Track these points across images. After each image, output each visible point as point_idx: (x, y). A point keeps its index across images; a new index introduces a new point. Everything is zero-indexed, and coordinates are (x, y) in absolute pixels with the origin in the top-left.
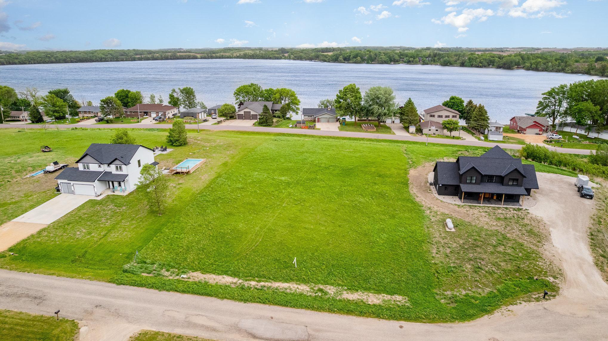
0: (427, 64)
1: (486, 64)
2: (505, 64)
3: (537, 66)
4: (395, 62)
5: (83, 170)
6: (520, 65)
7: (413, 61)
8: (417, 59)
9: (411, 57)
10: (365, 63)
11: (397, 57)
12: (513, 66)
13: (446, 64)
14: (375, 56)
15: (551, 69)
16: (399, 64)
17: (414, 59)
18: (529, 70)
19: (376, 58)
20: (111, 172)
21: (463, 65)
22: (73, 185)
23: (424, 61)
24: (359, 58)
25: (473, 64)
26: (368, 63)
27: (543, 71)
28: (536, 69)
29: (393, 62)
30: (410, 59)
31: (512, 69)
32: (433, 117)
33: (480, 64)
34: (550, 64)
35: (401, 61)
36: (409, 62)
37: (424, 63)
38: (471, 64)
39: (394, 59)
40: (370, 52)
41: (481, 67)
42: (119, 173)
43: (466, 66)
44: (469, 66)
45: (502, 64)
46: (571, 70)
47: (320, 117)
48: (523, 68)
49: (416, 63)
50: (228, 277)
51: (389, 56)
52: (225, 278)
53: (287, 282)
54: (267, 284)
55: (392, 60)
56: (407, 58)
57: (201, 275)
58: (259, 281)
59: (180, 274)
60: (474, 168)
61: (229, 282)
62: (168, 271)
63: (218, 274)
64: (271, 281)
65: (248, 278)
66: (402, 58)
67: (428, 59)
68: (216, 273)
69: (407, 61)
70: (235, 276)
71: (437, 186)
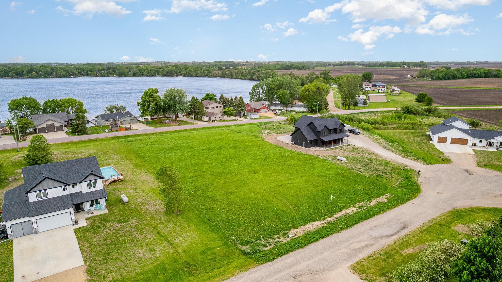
0: (105, 76)
1: (153, 74)
2: (167, 73)
3: (190, 73)
4: (74, 76)
5: (36, 200)
6: (178, 73)
7: (91, 74)
8: (94, 72)
10: (42, 78)
11: (74, 71)
12: (173, 74)
13: (121, 75)
14: (52, 71)
15: (200, 75)
16: (78, 77)
17: (92, 72)
18: (186, 76)
19: (53, 73)
20: (82, 192)
21: (135, 75)
22: (36, 222)
23: (102, 73)
24: (34, 73)
25: (143, 74)
26: (45, 77)
27: (195, 76)
28: (191, 76)
29: (72, 76)
30: (89, 72)
31: (173, 76)
33: (149, 74)
34: (199, 72)
35: (79, 75)
36: (87, 75)
37: (102, 76)
38: (141, 75)
39: (73, 73)
40: (45, 67)
41: (150, 76)
42: (93, 189)
43: (138, 76)
44: (140, 76)
45: (165, 73)
46: (213, 75)
48: (181, 75)
49: (94, 76)
50: (312, 223)
51: (67, 70)
52: (313, 225)
53: (342, 211)
54: (335, 216)
55: (71, 74)
56: (85, 71)
57: (297, 230)
58: (330, 217)
59: (285, 236)
60: (326, 126)
61: (319, 225)
62: (275, 239)
63: (305, 225)
64: (335, 214)
65: (322, 218)
66: (79, 72)
67: (103, 71)
68: (303, 224)
69: (85, 74)
70: (315, 220)
71: (304, 143)
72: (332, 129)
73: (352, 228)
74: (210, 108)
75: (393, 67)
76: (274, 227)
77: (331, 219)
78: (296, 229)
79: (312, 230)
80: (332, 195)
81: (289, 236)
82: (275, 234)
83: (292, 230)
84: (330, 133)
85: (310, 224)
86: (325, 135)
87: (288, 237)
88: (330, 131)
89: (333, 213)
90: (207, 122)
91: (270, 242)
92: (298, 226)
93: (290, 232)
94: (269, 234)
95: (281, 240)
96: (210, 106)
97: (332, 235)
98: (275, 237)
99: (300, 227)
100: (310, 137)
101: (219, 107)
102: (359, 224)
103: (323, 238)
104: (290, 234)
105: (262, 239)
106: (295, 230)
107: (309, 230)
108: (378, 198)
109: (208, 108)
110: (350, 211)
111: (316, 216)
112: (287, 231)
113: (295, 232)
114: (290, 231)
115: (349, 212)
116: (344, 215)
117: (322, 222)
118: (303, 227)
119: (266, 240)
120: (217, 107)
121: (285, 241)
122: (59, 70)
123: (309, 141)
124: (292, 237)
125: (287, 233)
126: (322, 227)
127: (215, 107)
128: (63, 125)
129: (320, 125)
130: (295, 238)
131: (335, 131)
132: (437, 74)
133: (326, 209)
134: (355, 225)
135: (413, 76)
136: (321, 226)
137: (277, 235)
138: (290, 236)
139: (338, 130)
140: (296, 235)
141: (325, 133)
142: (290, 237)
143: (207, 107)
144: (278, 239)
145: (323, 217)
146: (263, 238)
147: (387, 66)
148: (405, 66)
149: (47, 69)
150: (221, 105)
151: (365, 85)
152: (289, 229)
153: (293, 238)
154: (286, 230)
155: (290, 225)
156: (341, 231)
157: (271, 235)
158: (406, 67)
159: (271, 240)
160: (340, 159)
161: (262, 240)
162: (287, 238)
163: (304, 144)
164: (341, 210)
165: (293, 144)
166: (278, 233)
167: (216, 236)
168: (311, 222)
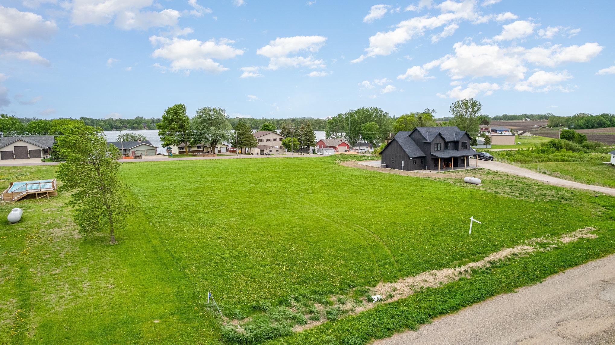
0: (153, 129)
4: (117, 129)
7: (137, 127)
8: (141, 125)
9: (135, 123)
11: (118, 124)
16: (121, 130)
17: (138, 125)
23: (150, 126)
30: (134, 125)
32: (262, 141)
35: (124, 128)
36: (133, 128)
37: (150, 129)
39: (116, 126)
47: (135, 150)
49: (141, 129)
50: (432, 272)
51: (110, 123)
52: (435, 274)
53: (500, 250)
54: (488, 259)
55: (114, 127)
56: (131, 124)
57: (394, 285)
58: (474, 261)
59: (360, 299)
60: (440, 134)
61: (451, 276)
62: (331, 304)
63: (413, 274)
64: (484, 255)
65: (456, 263)
66: (123, 125)
67: (152, 124)
68: (409, 273)
69: (130, 127)
70: (440, 266)
71: (403, 162)
72: (450, 142)
73: (543, 283)
74: (265, 140)
75: (512, 120)
76: (332, 276)
77: (480, 264)
78: (391, 282)
79: (435, 287)
80: (472, 219)
81: (373, 297)
82: (332, 293)
83: (380, 284)
84: (447, 149)
85: (427, 273)
86: (439, 149)
87: (370, 300)
88: (447, 145)
89: (480, 253)
90: (258, 155)
91: (314, 310)
92: (395, 277)
93: (376, 289)
94: (315, 292)
95: (348, 306)
96: (265, 138)
97: (493, 297)
98: (333, 299)
99: (401, 280)
100: (413, 151)
101: (278, 140)
102: (556, 275)
103: (471, 302)
104: (375, 294)
105: (294, 303)
106: (389, 285)
107: (425, 286)
108: (574, 233)
109: (262, 140)
110: (520, 252)
111: (442, 258)
112: (367, 287)
113: (390, 290)
114: (374, 286)
115: (520, 254)
116: (507, 257)
117: (458, 270)
118: (410, 280)
119: (306, 305)
120: (275, 140)
121: (359, 310)
122: (101, 122)
123: (411, 159)
124: (381, 300)
125: (366, 292)
126: (461, 280)
127: (272, 140)
128: (41, 150)
129: (430, 133)
130: (389, 304)
131: (455, 145)
132: (576, 121)
133: (462, 246)
134: (548, 278)
135: (541, 126)
136: (457, 278)
137: (337, 293)
138: (375, 298)
139: (460, 145)
140: (391, 296)
141: (439, 146)
142: (376, 300)
143: (261, 138)
144: (341, 306)
145: (459, 259)
146: (296, 299)
147: (504, 119)
148: (527, 119)
149: (88, 121)
150: (281, 137)
151: (482, 129)
152: (373, 283)
153: (383, 303)
154: (364, 284)
155: (375, 273)
156: (515, 290)
157: (320, 295)
158: (529, 120)
159: (318, 307)
160: (469, 181)
161: (290, 305)
162: (365, 303)
163: (403, 165)
164: (496, 248)
165: (384, 167)
166: (342, 289)
167: (170, 290)
168: (428, 268)
